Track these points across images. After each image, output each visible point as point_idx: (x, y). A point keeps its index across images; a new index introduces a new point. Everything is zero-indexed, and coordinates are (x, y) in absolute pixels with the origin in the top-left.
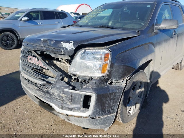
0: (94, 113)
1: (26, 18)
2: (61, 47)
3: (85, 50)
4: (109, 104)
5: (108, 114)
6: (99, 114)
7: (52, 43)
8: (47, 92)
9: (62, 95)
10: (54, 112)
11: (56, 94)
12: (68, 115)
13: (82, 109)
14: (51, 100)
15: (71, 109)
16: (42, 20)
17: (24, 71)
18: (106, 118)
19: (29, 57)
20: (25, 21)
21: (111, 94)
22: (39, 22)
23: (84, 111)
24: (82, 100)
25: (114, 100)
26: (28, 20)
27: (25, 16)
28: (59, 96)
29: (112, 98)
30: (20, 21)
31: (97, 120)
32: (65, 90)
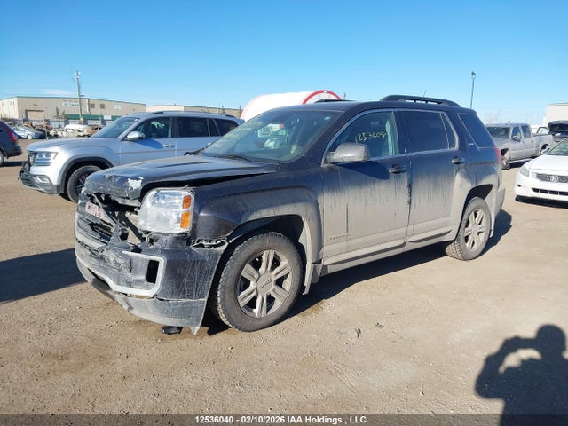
0: (162, 292)
1: (136, 135)
2: (125, 187)
3: (158, 191)
4: (191, 278)
5: (191, 296)
6: (172, 294)
7: (117, 180)
8: (102, 258)
9: (119, 261)
10: (109, 292)
11: (112, 259)
12: (126, 295)
13: (146, 283)
14: (106, 271)
15: (130, 284)
16: (173, 139)
17: (81, 230)
18: (186, 303)
19: (88, 203)
20: (133, 140)
21: (194, 262)
22: (165, 143)
23: (148, 288)
24: (146, 268)
25: (201, 273)
26: (140, 138)
27: (135, 130)
28: (116, 262)
29: (196, 268)
30: (123, 140)
31: (169, 305)
32: (124, 252)
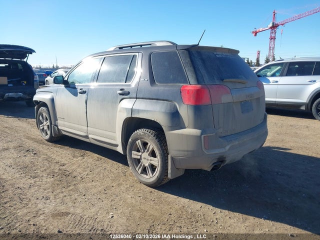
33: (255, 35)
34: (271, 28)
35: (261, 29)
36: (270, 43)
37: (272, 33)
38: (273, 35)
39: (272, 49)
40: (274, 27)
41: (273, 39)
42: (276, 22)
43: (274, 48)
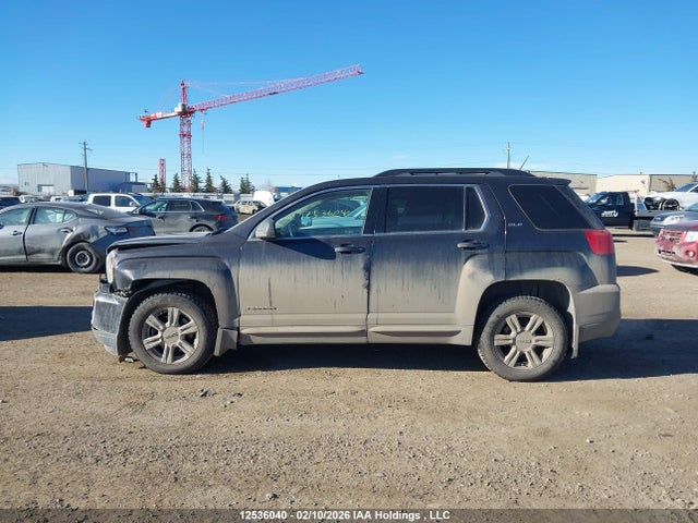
33: (149, 125)
34: (180, 114)
35: (159, 115)
36: (182, 144)
37: (183, 124)
38: (185, 129)
39: (186, 156)
40: (186, 113)
41: (186, 136)
42: (190, 105)
43: (190, 155)
